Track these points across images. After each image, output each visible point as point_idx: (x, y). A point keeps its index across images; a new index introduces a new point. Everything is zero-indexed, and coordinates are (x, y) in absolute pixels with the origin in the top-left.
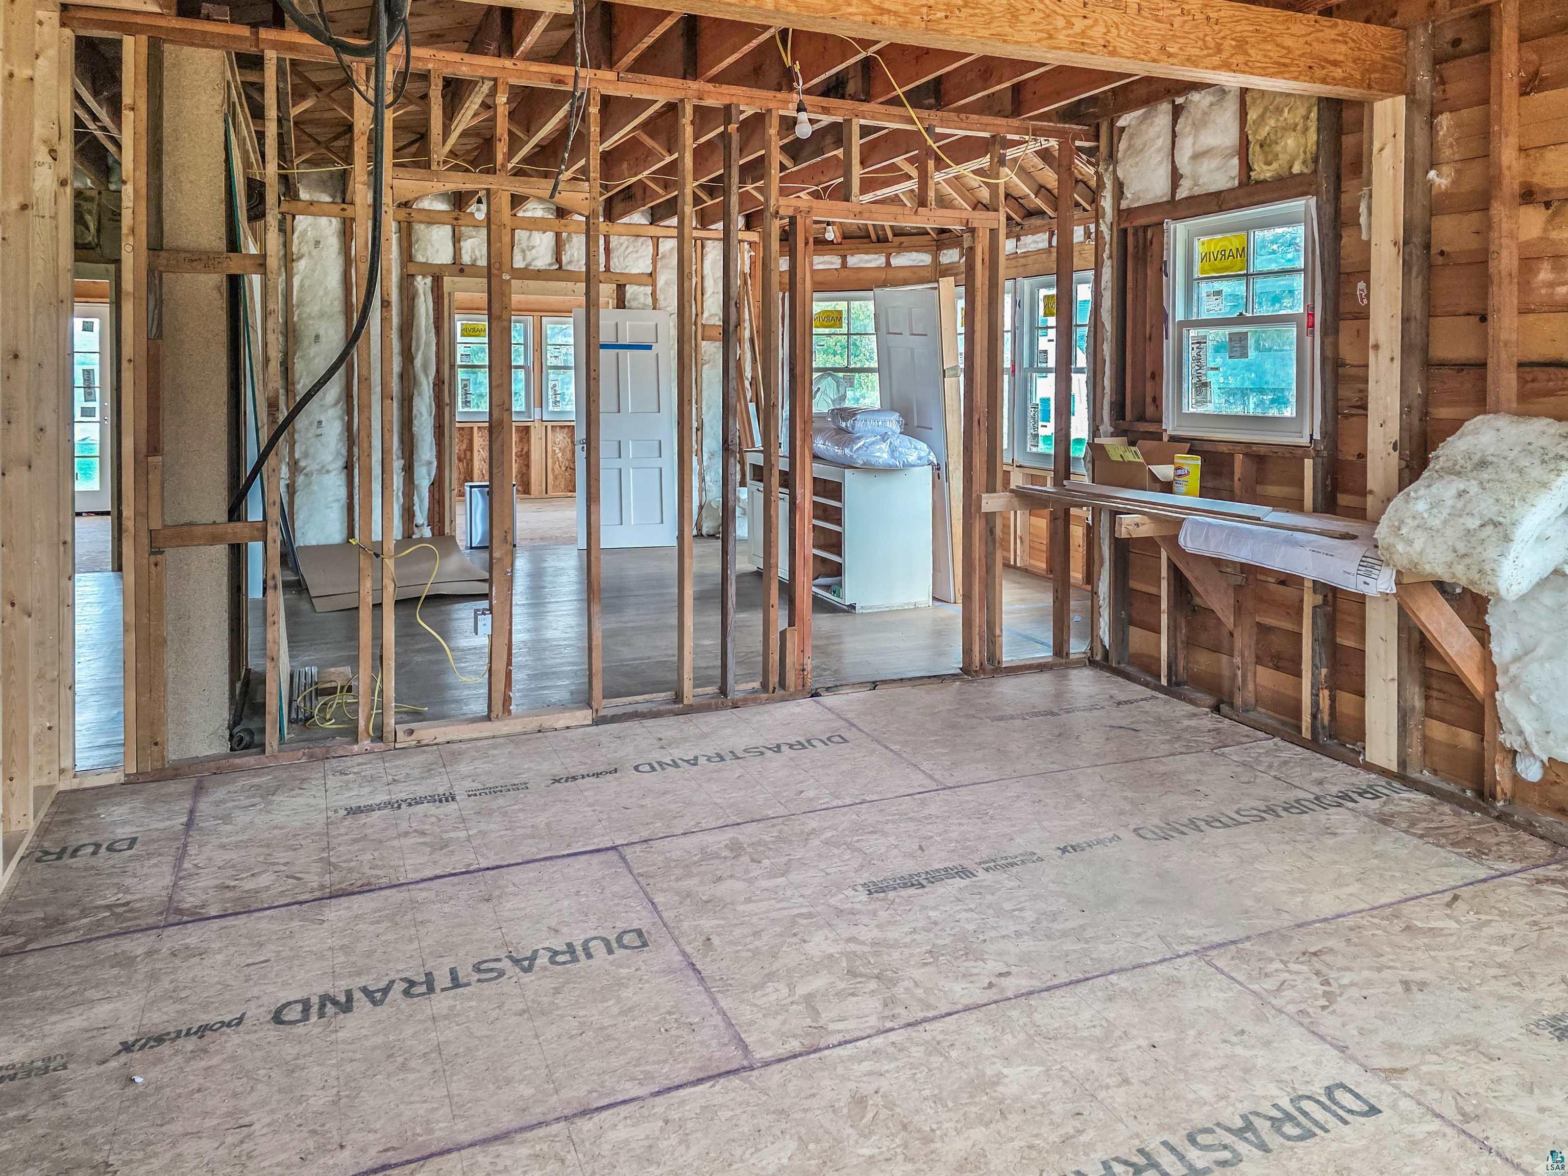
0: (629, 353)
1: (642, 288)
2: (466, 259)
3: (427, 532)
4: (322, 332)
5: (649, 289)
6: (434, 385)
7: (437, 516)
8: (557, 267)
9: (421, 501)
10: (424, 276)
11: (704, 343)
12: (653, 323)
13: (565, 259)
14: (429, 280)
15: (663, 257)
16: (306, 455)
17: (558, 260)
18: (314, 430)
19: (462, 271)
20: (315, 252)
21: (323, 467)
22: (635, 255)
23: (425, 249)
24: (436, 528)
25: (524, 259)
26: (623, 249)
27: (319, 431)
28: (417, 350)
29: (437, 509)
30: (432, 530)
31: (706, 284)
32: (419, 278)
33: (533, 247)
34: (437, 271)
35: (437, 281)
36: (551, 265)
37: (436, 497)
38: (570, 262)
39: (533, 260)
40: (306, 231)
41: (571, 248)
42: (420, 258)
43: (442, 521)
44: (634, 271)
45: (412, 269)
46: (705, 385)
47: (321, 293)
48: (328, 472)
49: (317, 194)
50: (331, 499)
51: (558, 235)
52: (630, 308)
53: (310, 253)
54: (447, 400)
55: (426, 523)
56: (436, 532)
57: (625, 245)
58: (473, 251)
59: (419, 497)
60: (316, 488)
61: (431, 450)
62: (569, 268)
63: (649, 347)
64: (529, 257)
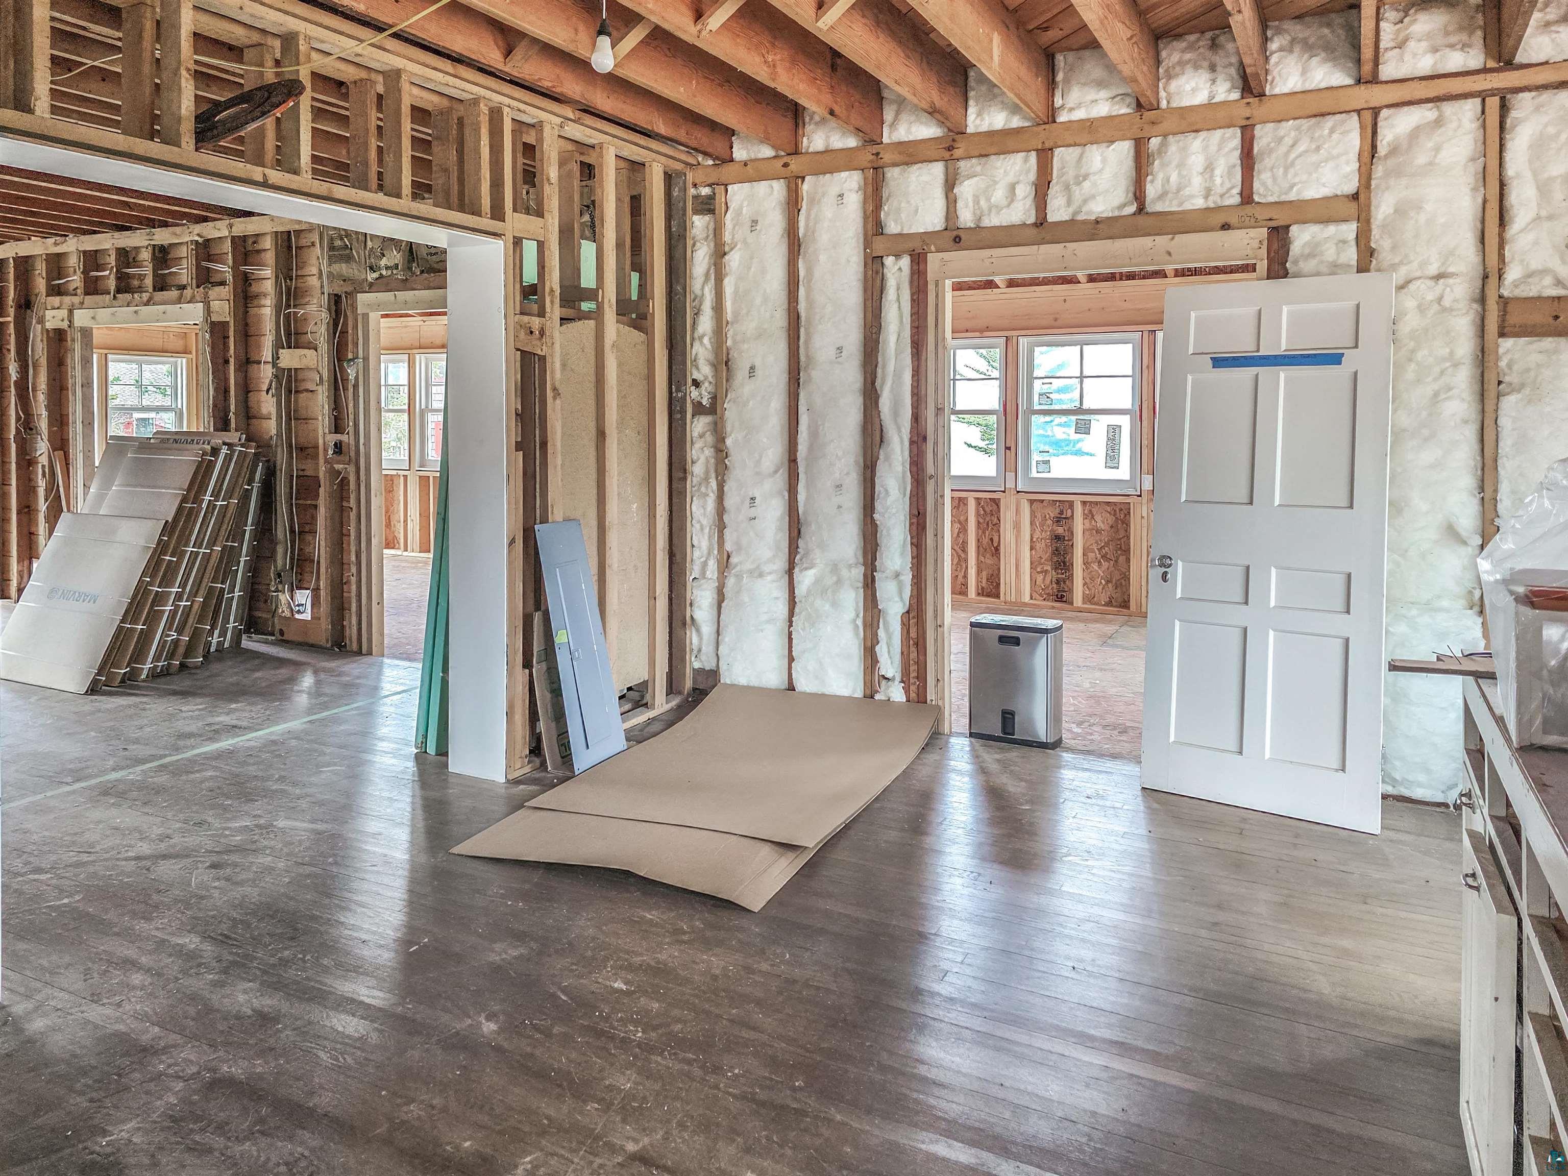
0: (1283, 374)
1: (1332, 229)
2: (966, 218)
3: (897, 693)
4: (758, 363)
5: (1349, 230)
6: (912, 442)
7: (913, 668)
8: (1132, 209)
9: (889, 637)
10: (898, 256)
11: (1507, 344)
12: (1351, 304)
13: (1152, 190)
14: (905, 262)
15: (1394, 150)
16: (739, 548)
17: (1139, 196)
18: (746, 512)
19: (957, 240)
20: (751, 238)
21: (758, 567)
22: (1314, 158)
23: (898, 210)
24: (913, 688)
25: (1069, 203)
26: (1283, 149)
27: (752, 512)
28: (883, 383)
29: (913, 655)
30: (907, 690)
31: (1514, 197)
32: (889, 261)
33: (1086, 177)
34: (917, 245)
35: (918, 260)
36: (1124, 205)
37: (913, 634)
38: (1162, 196)
39: (1085, 201)
40: (741, 208)
41: (1163, 165)
42: (892, 227)
43: (922, 677)
44: (1312, 192)
45: (879, 246)
46: (1506, 445)
47: (758, 301)
48: (761, 575)
49: (755, 148)
50: (764, 617)
51: (1140, 144)
52: (1296, 276)
53: (745, 241)
54: (930, 470)
55: (898, 678)
56: (913, 695)
57: (1288, 141)
58: (976, 201)
59: (887, 630)
60: (746, 599)
61: (902, 554)
62: (1159, 207)
63: (1335, 359)
64: (1078, 194)
